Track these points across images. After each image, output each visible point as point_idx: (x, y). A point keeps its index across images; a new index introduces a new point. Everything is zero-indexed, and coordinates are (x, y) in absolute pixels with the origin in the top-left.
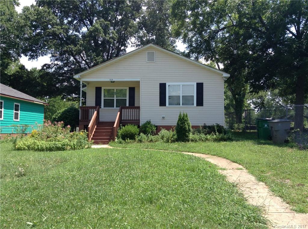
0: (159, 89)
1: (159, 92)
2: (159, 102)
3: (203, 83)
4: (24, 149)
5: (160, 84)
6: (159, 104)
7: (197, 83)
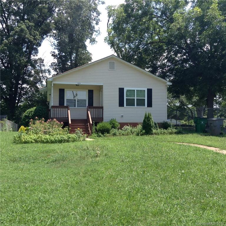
0: (118, 92)
1: (118, 95)
2: (118, 103)
3: (151, 89)
4: (32, 142)
5: (119, 88)
6: (118, 105)
7: (147, 89)
